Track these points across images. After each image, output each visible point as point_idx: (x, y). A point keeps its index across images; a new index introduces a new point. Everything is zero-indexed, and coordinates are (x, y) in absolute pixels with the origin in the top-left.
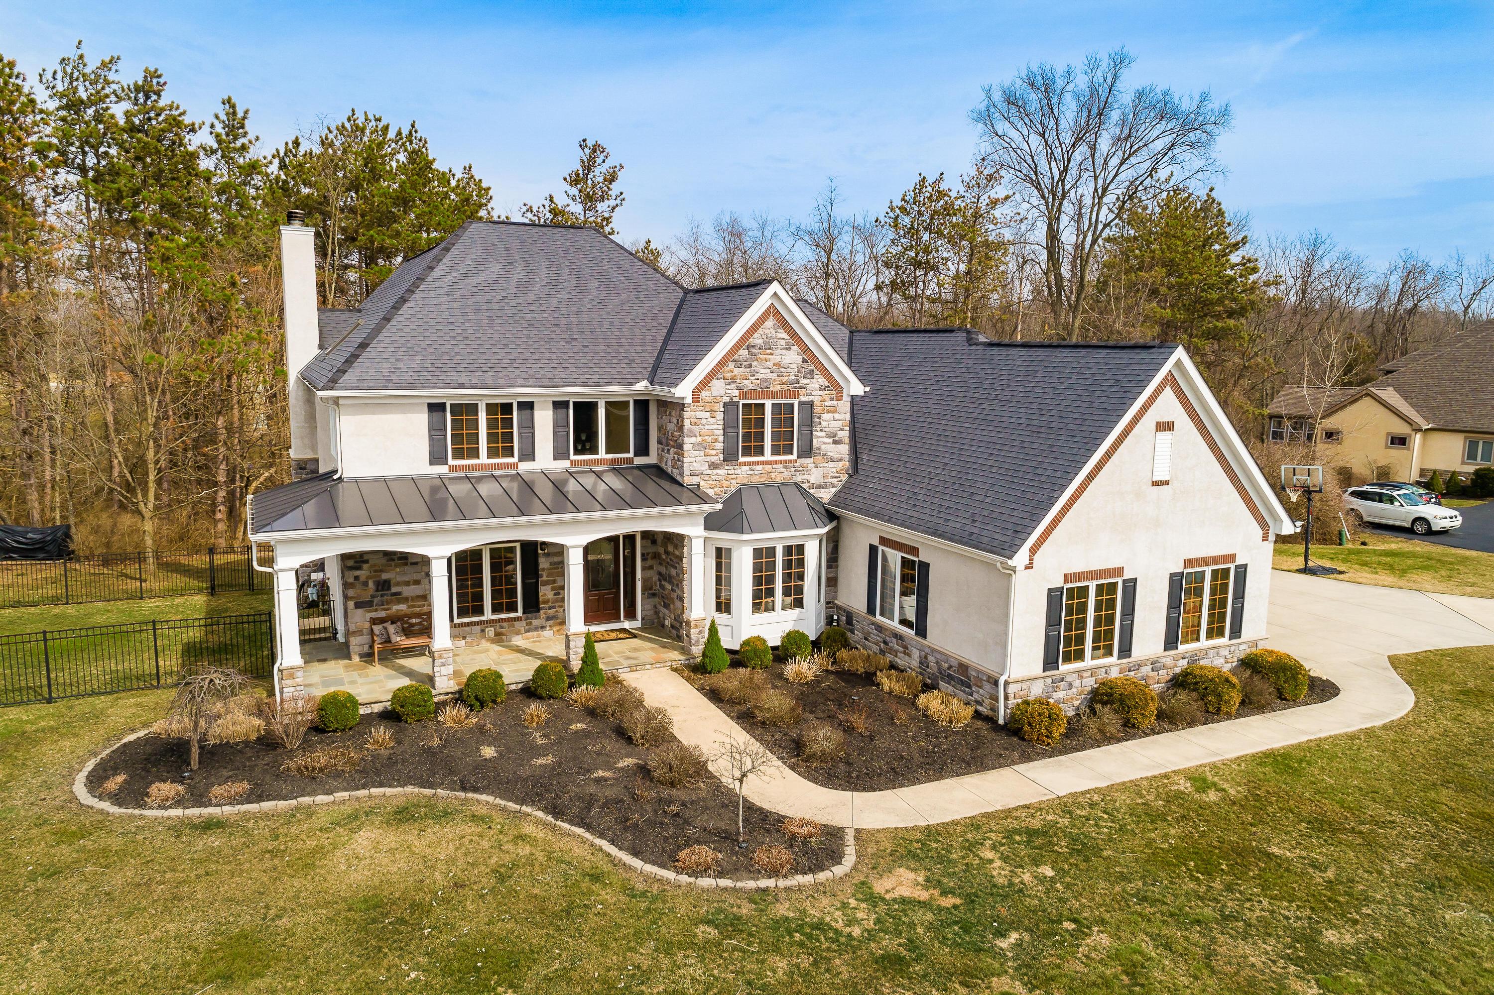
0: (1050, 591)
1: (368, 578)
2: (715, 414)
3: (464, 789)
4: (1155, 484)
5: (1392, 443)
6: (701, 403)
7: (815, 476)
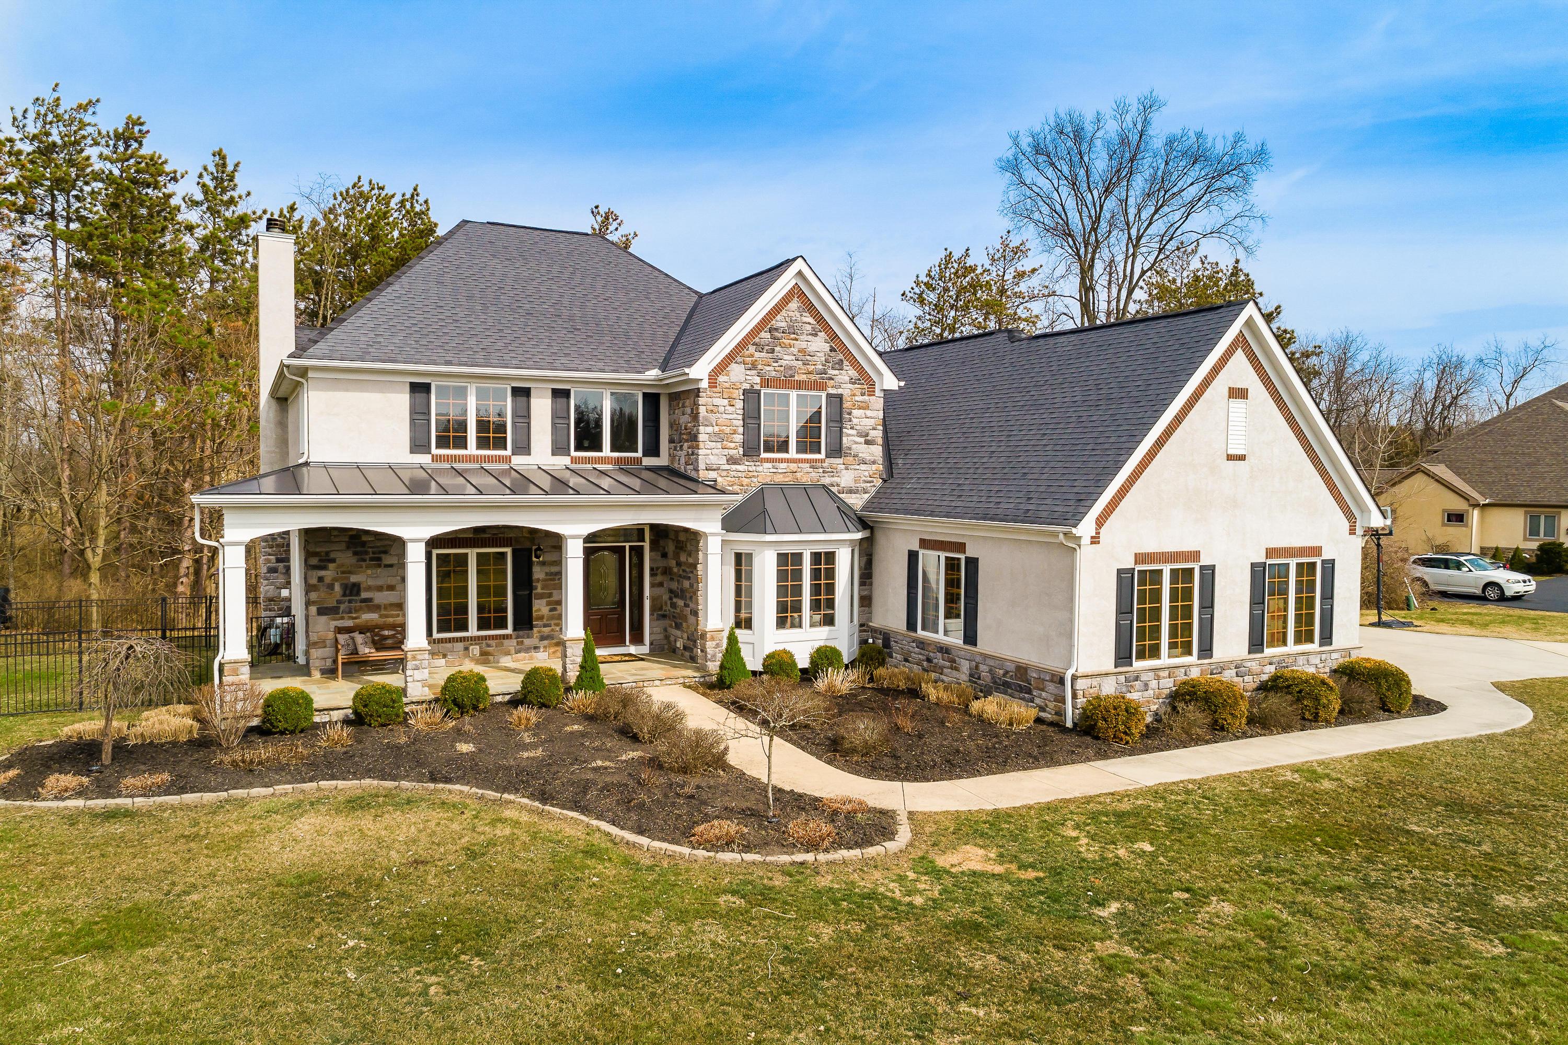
0: (1120, 572)
1: (335, 580)
2: (734, 402)
3: (433, 779)
4: (1230, 458)
5: (1449, 520)
6: (718, 389)
7: (846, 479)
